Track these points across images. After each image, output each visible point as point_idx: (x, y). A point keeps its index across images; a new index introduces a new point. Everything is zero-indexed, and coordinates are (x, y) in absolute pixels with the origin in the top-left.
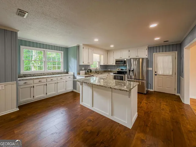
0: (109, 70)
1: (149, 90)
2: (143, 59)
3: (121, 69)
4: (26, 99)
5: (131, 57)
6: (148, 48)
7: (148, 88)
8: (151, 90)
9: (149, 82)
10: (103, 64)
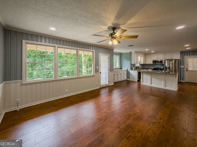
0: (146, 67)
1: (181, 81)
2: (175, 60)
3: (157, 67)
4: (116, 80)
5: (166, 59)
6: (180, 52)
7: (180, 80)
8: (183, 81)
9: (182, 76)
10: (143, 63)
